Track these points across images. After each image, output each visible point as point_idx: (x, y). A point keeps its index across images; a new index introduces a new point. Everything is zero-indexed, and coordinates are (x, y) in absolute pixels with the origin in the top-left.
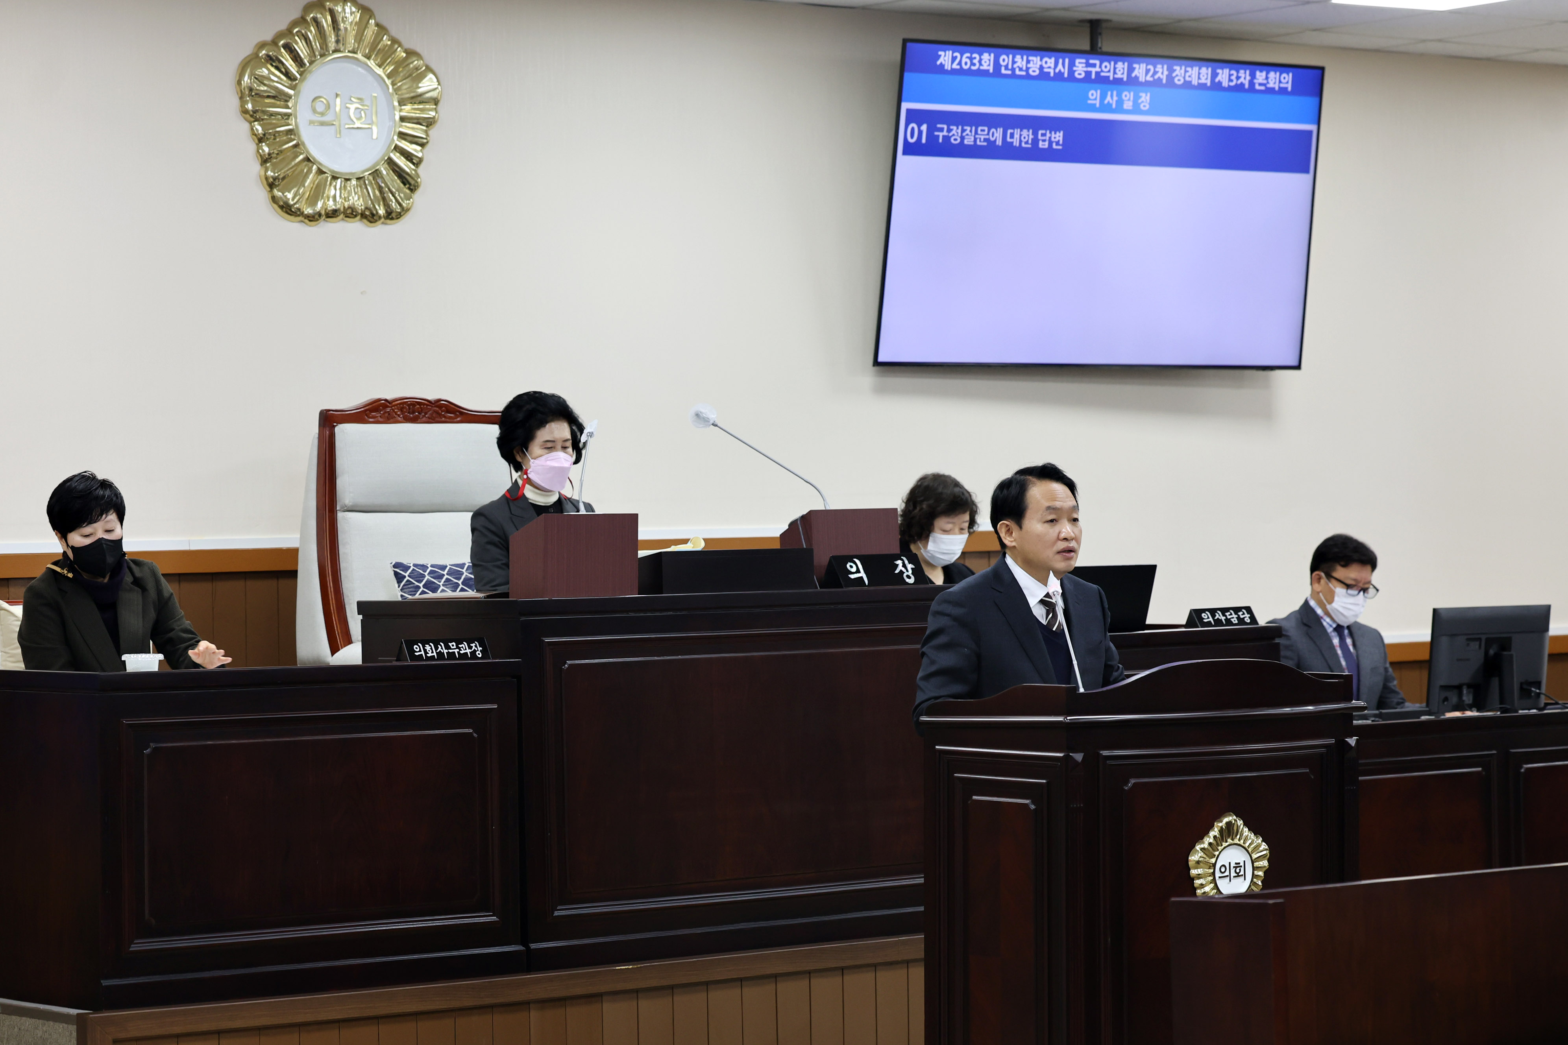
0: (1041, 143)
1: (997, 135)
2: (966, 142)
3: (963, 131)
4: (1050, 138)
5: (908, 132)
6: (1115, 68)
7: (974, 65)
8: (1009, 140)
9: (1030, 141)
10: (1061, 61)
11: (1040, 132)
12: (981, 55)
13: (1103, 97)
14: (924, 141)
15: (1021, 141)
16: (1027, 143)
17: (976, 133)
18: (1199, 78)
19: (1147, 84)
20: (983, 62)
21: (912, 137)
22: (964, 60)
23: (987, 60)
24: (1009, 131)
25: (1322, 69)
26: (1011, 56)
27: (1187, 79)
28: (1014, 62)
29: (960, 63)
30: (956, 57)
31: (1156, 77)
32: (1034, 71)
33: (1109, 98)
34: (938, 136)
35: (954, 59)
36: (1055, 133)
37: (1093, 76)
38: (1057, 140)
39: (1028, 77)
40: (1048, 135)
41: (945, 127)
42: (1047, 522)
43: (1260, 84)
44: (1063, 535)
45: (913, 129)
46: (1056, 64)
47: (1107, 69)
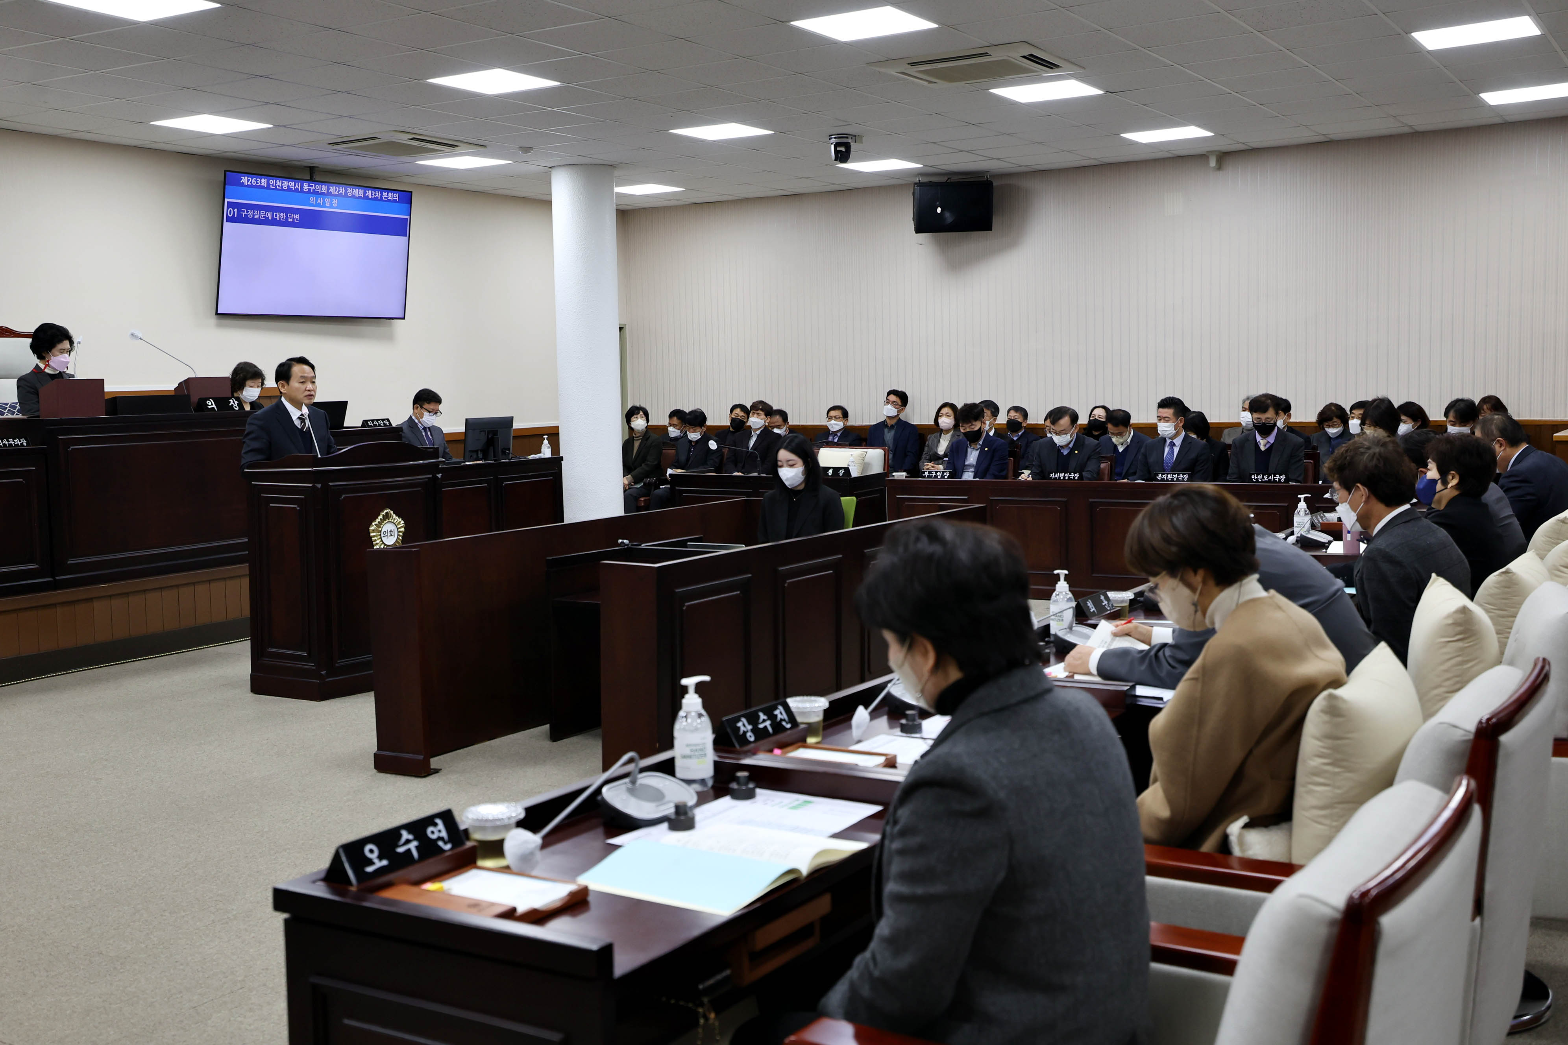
0: (289, 219)
1: (270, 215)
2: (255, 217)
3: (254, 212)
4: (293, 217)
5: (228, 212)
6: (321, 188)
7: (258, 183)
8: (274, 217)
10: (297, 184)
11: (289, 214)
12: (261, 179)
13: (316, 200)
14: (236, 216)
15: (280, 218)
16: (283, 219)
17: (260, 214)
18: (358, 194)
19: (336, 195)
20: (262, 182)
21: (230, 214)
22: (253, 181)
23: (264, 182)
24: (275, 214)
25: (412, 192)
26: (274, 181)
27: (353, 194)
28: (276, 183)
29: (251, 182)
30: (250, 179)
31: (339, 192)
32: (285, 187)
33: (319, 201)
34: (242, 214)
35: (248, 180)
36: (295, 215)
37: (312, 191)
38: (296, 218)
39: (282, 190)
40: (292, 216)
41: (245, 210)
42: (300, 382)
43: (385, 198)
44: (308, 389)
45: (230, 210)
46: (295, 186)
47: (317, 188)
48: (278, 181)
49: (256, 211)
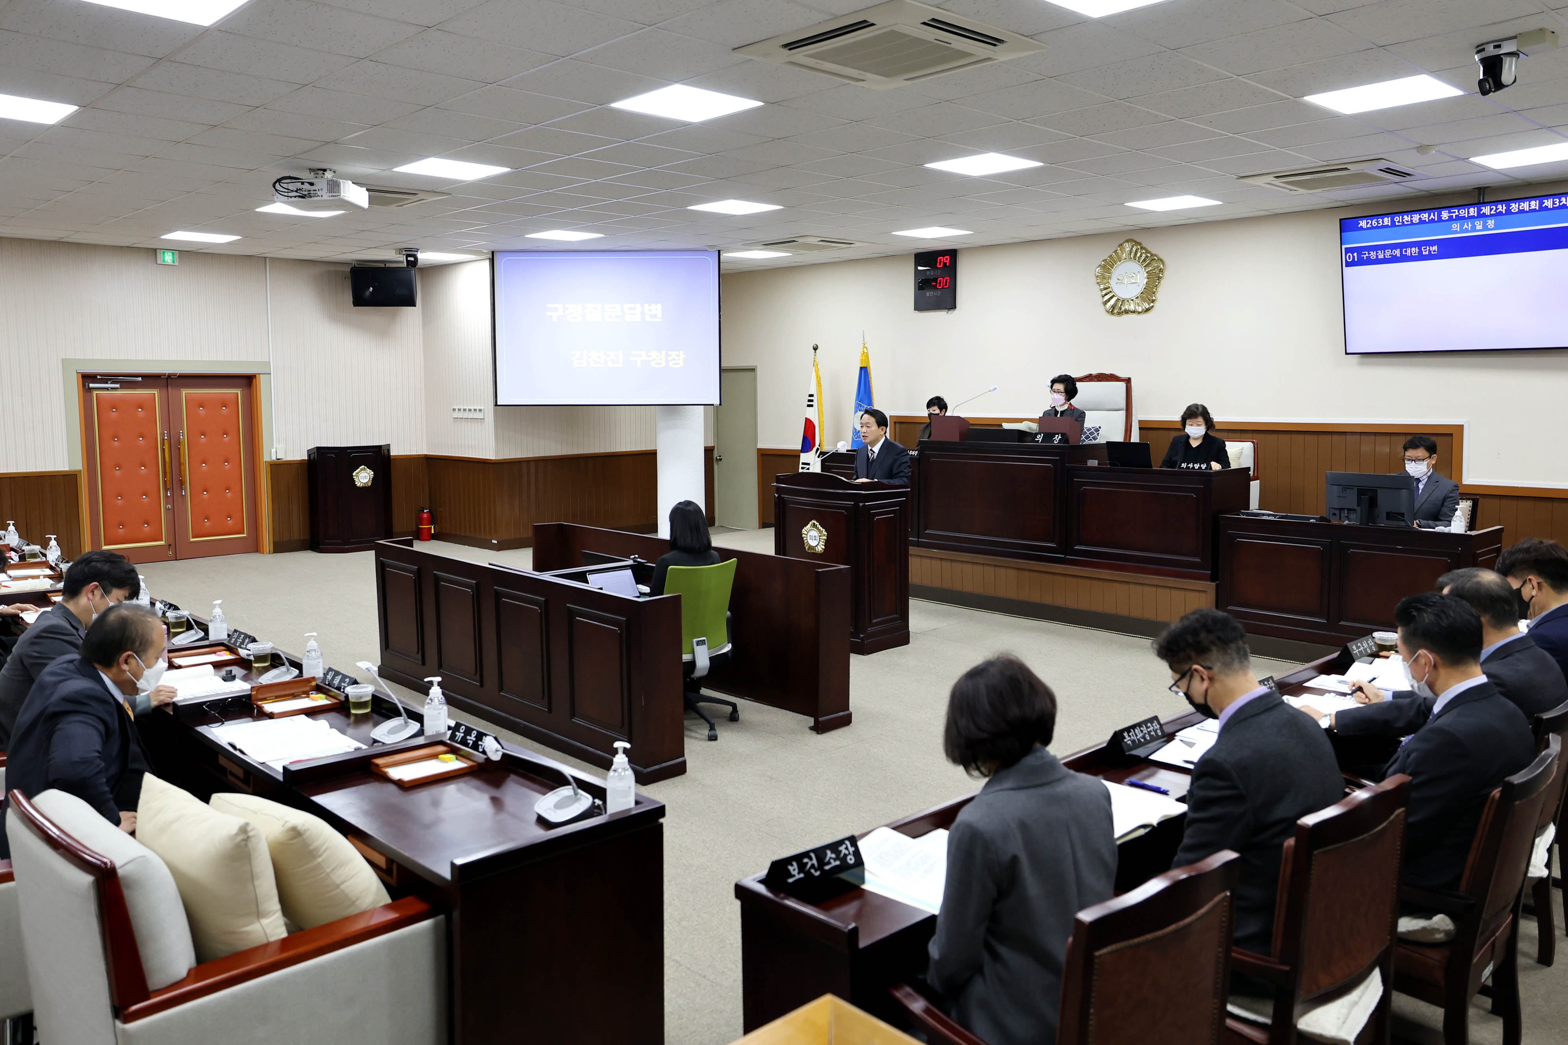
0: (1424, 252)
1: (1397, 252)
2: (1379, 258)
3: (1377, 253)
4: (1429, 250)
5: (1347, 258)
6: (1468, 212)
7: (1380, 224)
8: (1404, 253)
9: (1417, 253)
10: (1432, 214)
11: (1423, 248)
12: (1383, 219)
13: (1462, 226)
14: (1356, 260)
15: (1411, 253)
16: (1415, 253)
17: (1385, 253)
18: (1530, 207)
19: (1491, 215)
20: (1384, 222)
21: (1349, 259)
22: (1374, 223)
23: (1387, 221)
24: (1404, 250)
26: (1401, 217)
27: (1521, 209)
28: (1403, 219)
29: (1371, 224)
30: (1369, 222)
31: (1498, 211)
32: (1416, 220)
33: (1466, 226)
34: (1364, 257)
35: (1367, 223)
36: (1432, 247)
37: (1454, 217)
38: (1434, 250)
39: (1412, 224)
40: (1428, 248)
41: (1367, 252)
45: (1349, 256)
46: (1429, 216)
47: (1463, 212)
48: (1405, 217)
49: (1380, 251)
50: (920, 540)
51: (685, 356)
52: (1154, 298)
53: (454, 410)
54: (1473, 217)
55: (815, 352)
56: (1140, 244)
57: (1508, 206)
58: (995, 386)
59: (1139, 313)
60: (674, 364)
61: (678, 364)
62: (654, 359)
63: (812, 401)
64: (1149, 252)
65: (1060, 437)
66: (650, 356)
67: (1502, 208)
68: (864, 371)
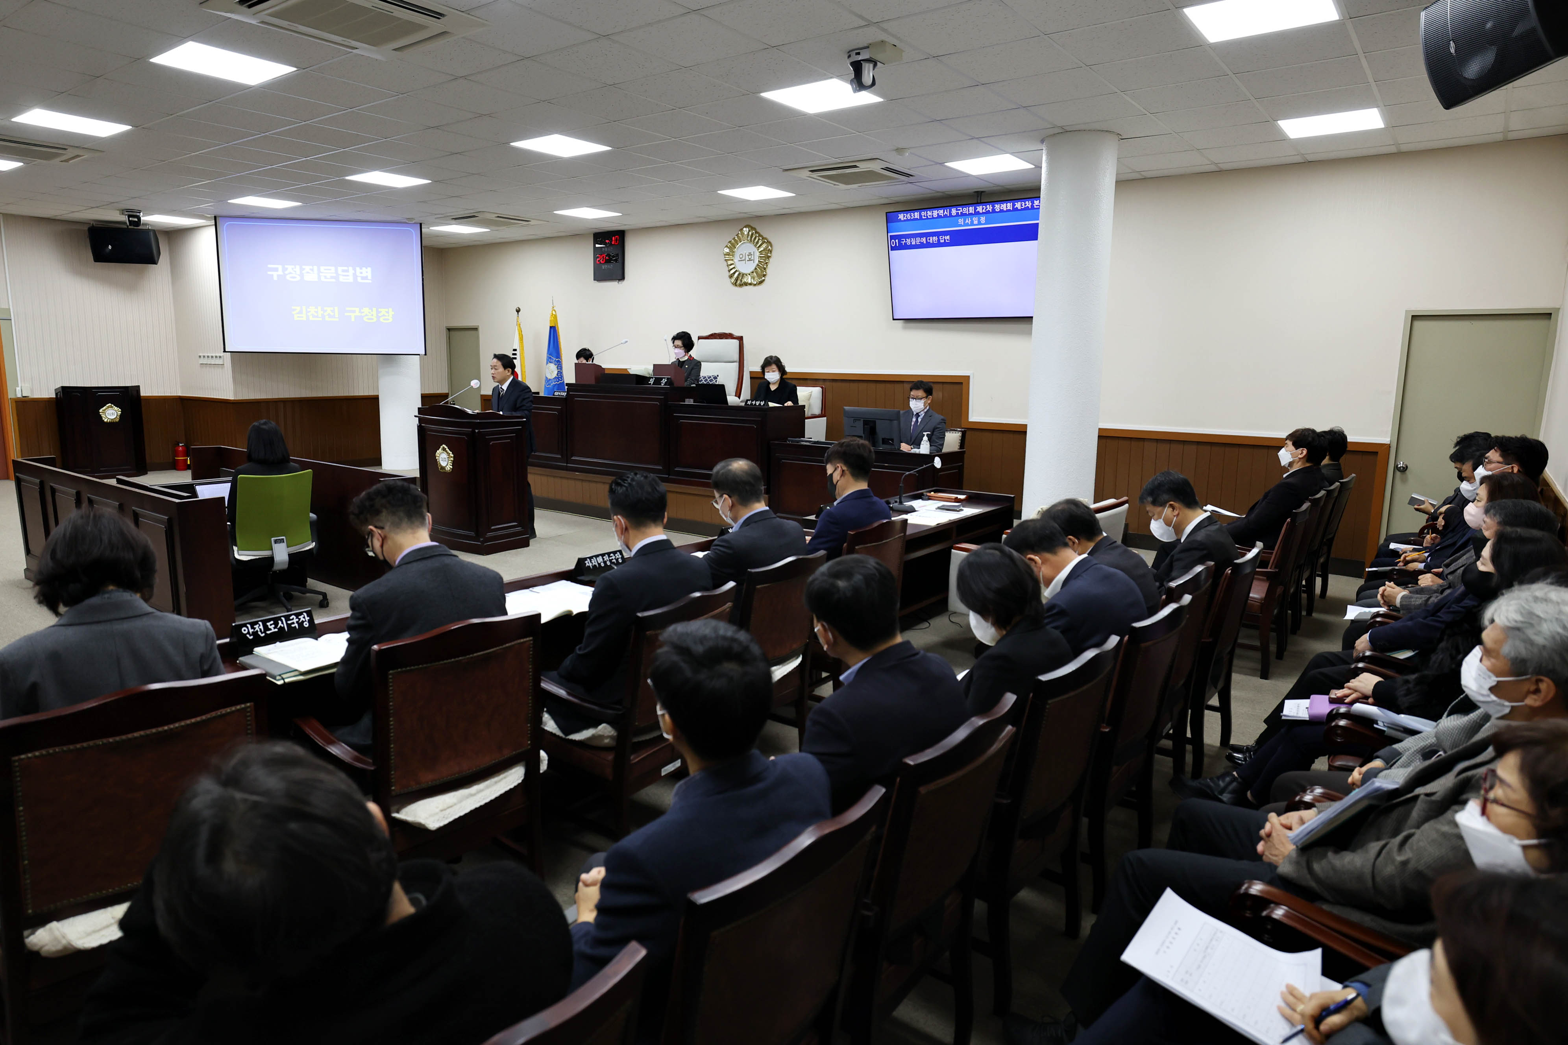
0: (941, 240)
1: (924, 240)
2: (912, 244)
3: (911, 240)
4: (945, 239)
6: (969, 210)
7: (912, 217)
8: (928, 241)
9: (937, 241)
10: (945, 210)
11: (940, 237)
12: (914, 213)
13: (965, 221)
14: (897, 245)
15: (933, 241)
16: (935, 241)
17: (916, 240)
18: (1007, 207)
19: (983, 213)
20: (915, 216)
21: (893, 244)
23: (917, 215)
24: (928, 238)
26: (925, 212)
27: (1001, 208)
28: (927, 214)
29: (907, 217)
31: (987, 210)
32: (935, 215)
33: (967, 221)
34: (901, 243)
35: (904, 216)
36: (947, 237)
37: (960, 214)
38: (947, 239)
39: (933, 218)
40: (944, 237)
41: (906, 240)
43: (1036, 206)
45: (893, 242)
46: (944, 212)
47: (965, 210)
48: (928, 212)
49: (913, 239)
50: (568, 465)
51: (393, 313)
52: (765, 273)
53: (200, 357)
54: (971, 214)
55: (518, 314)
56: (755, 229)
57: (993, 207)
58: (626, 340)
59: (755, 285)
60: (384, 319)
61: (388, 319)
62: (366, 315)
63: (515, 354)
64: (762, 236)
65: (666, 380)
66: (363, 312)
67: (989, 208)
68: (553, 330)
